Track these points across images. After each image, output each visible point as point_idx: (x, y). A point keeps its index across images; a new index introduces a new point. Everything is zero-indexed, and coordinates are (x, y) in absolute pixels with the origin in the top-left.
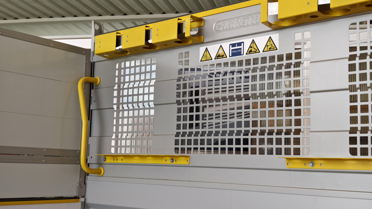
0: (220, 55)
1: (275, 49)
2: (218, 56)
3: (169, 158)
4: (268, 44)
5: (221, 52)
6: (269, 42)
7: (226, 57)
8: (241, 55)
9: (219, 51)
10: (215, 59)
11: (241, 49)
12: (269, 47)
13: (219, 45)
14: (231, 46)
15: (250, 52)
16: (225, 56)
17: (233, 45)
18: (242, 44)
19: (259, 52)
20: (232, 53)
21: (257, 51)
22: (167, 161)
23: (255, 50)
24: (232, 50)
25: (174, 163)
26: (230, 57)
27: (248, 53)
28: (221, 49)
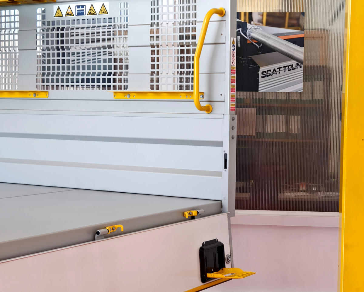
0: (69, 13)
1: (107, 13)
2: (68, 14)
3: (33, 93)
4: (102, 9)
5: (69, 11)
6: (102, 8)
7: (74, 16)
8: (84, 15)
9: (68, 10)
10: (65, 16)
11: (83, 10)
12: (103, 11)
13: (67, 6)
14: (76, 7)
15: (90, 13)
16: (72, 15)
17: (78, 7)
18: (85, 6)
19: (96, 14)
20: (77, 13)
21: (95, 13)
22: (31, 95)
23: (94, 13)
24: (78, 10)
25: (37, 96)
26: (76, 15)
27: (89, 14)
28: (69, 9)
